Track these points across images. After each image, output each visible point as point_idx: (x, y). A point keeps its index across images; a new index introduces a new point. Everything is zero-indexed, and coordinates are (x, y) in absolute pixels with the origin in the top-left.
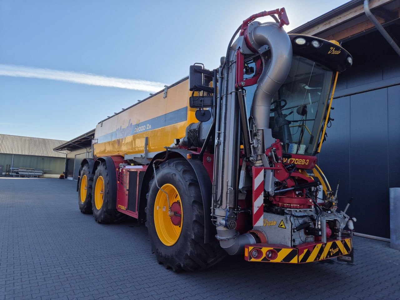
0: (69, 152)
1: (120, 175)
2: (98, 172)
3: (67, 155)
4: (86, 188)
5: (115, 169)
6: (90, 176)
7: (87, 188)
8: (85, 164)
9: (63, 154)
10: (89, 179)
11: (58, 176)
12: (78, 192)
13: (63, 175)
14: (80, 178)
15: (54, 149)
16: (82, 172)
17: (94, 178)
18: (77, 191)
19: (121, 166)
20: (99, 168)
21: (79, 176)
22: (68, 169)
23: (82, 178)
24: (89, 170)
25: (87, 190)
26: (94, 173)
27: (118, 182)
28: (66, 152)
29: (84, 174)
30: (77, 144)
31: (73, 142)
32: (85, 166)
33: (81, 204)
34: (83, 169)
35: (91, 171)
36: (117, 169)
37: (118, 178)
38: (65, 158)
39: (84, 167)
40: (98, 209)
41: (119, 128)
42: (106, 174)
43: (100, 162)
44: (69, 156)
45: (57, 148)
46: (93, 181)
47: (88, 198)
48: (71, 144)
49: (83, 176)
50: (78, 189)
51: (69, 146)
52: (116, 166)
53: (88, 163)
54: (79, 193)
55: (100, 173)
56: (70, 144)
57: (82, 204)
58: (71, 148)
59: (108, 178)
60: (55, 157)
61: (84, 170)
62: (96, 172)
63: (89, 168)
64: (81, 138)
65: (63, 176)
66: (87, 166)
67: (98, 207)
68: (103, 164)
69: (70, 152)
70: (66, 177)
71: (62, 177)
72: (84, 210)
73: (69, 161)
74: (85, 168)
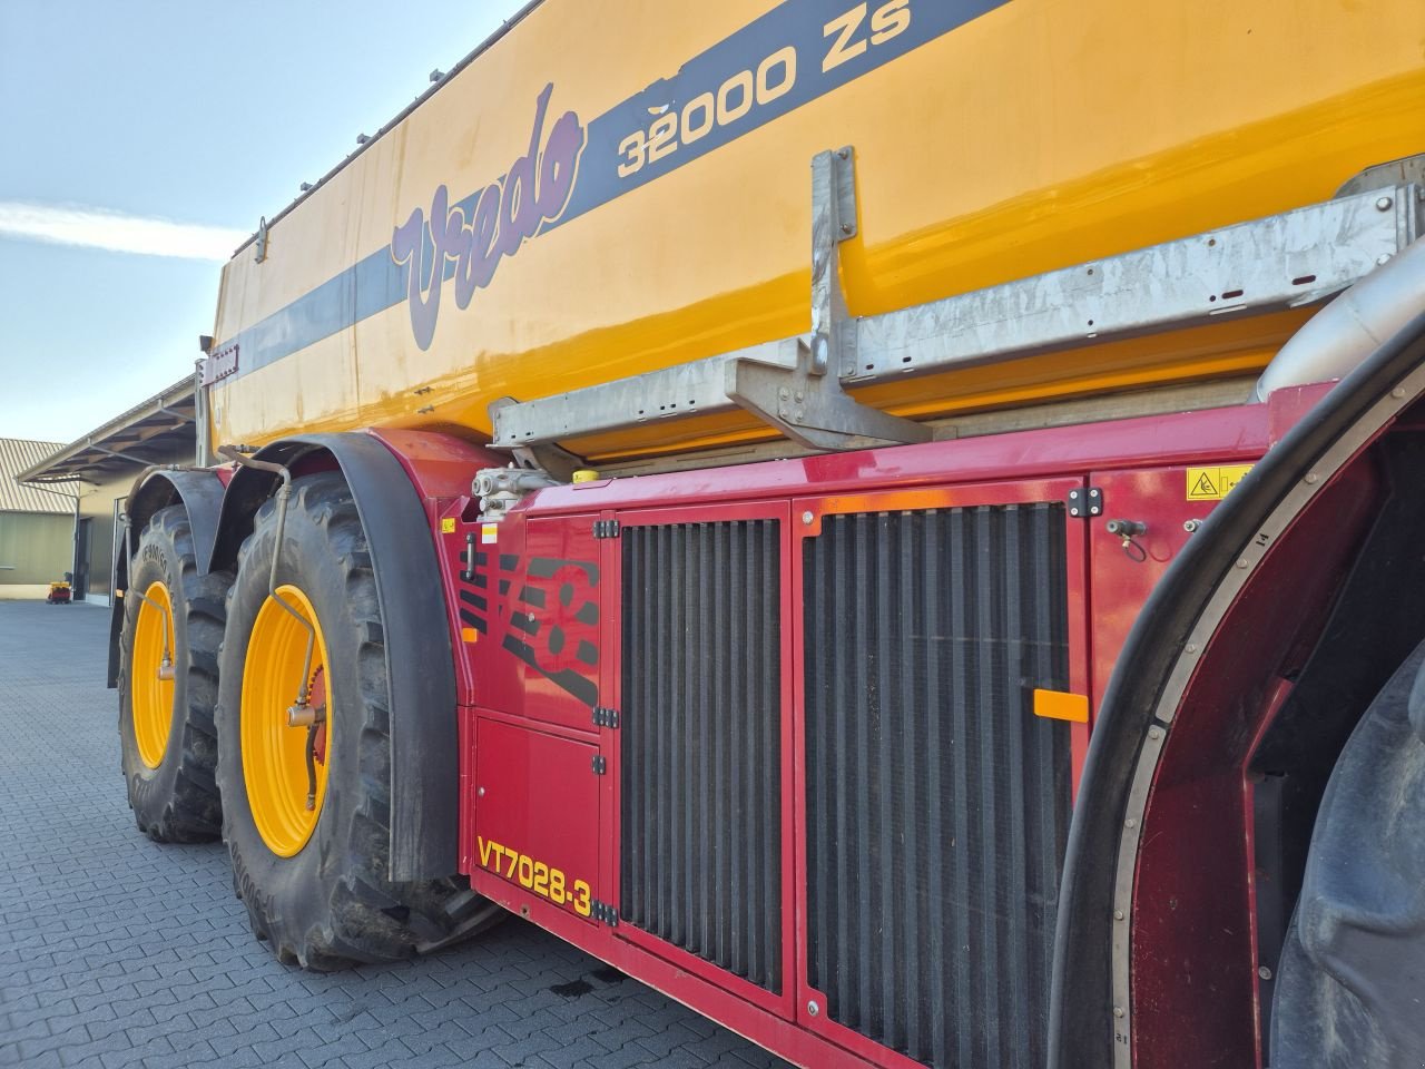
0: (86, 487)
1: (481, 571)
2: (265, 553)
3: (78, 501)
4: (172, 672)
5: (430, 523)
6: (199, 591)
7: (180, 671)
8: (161, 506)
9: (65, 497)
10: (188, 608)
11: (43, 591)
12: (115, 692)
13: (66, 584)
14: (128, 602)
15: (20, 479)
16: (136, 567)
17: (230, 605)
18: (112, 684)
19: (495, 491)
20: (268, 526)
21: (119, 593)
22: (88, 560)
23: (138, 601)
24: (184, 548)
25: (173, 686)
26: (225, 562)
27: (470, 635)
28: (72, 488)
29: (149, 576)
30: (126, 451)
31: (101, 439)
32: (157, 521)
33: (138, 776)
34: (144, 542)
35: (205, 551)
36: (448, 525)
37: (464, 595)
38: (72, 515)
39: (152, 530)
40: (281, 849)
41: (418, 213)
42: (346, 568)
43: (284, 472)
44: (88, 508)
45: (33, 469)
46: (222, 624)
47: (187, 745)
48: (96, 452)
49: (143, 587)
50: (118, 675)
51: (86, 461)
52: (431, 499)
53: (177, 500)
54: (122, 698)
55: (280, 566)
56: (88, 452)
57: (147, 775)
58: (96, 472)
59: (367, 604)
60: (26, 513)
61: (152, 550)
62: (246, 554)
63: (183, 533)
64: (138, 419)
65: (66, 591)
66: (166, 525)
67: (282, 834)
68: (303, 490)
69: (91, 487)
70: (79, 595)
71: (59, 596)
72: (161, 827)
73: (90, 526)
74: (157, 535)
